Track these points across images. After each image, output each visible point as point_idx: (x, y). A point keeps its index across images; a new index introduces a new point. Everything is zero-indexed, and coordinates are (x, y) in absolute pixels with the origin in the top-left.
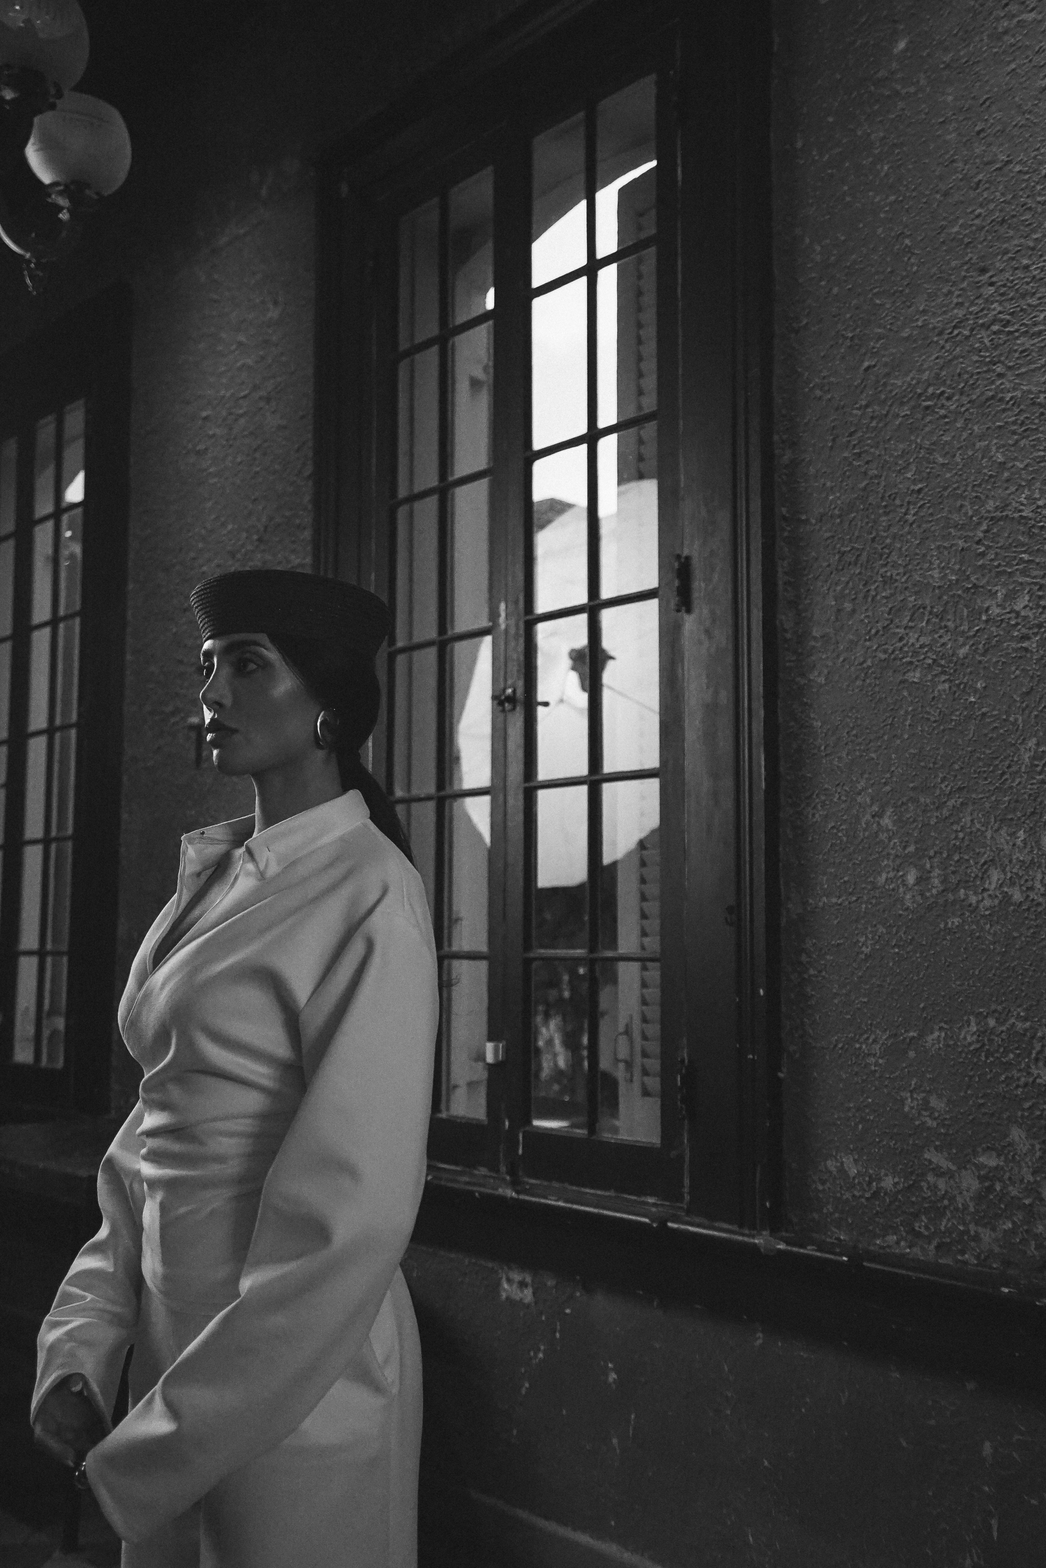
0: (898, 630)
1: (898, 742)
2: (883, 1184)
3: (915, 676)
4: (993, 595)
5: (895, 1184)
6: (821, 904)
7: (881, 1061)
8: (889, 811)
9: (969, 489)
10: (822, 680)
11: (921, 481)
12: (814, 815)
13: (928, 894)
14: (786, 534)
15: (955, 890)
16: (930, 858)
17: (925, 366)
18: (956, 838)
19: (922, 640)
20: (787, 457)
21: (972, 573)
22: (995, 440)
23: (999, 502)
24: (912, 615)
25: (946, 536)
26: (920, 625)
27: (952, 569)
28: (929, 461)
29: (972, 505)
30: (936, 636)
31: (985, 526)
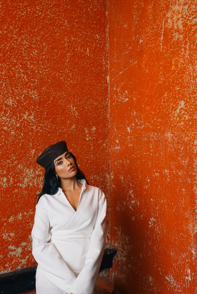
3: (5, 128)
4: (25, 114)
11: (6, 77)
13: (9, 184)
15: (16, 183)
16: (10, 175)
18: (17, 171)
21: (20, 106)
22: (25, 76)
23: (27, 91)
24: (4, 112)
25: (13, 94)
26: (7, 115)
27: (15, 104)
28: (8, 72)
29: (20, 89)
30: (11, 119)
31: (23, 96)
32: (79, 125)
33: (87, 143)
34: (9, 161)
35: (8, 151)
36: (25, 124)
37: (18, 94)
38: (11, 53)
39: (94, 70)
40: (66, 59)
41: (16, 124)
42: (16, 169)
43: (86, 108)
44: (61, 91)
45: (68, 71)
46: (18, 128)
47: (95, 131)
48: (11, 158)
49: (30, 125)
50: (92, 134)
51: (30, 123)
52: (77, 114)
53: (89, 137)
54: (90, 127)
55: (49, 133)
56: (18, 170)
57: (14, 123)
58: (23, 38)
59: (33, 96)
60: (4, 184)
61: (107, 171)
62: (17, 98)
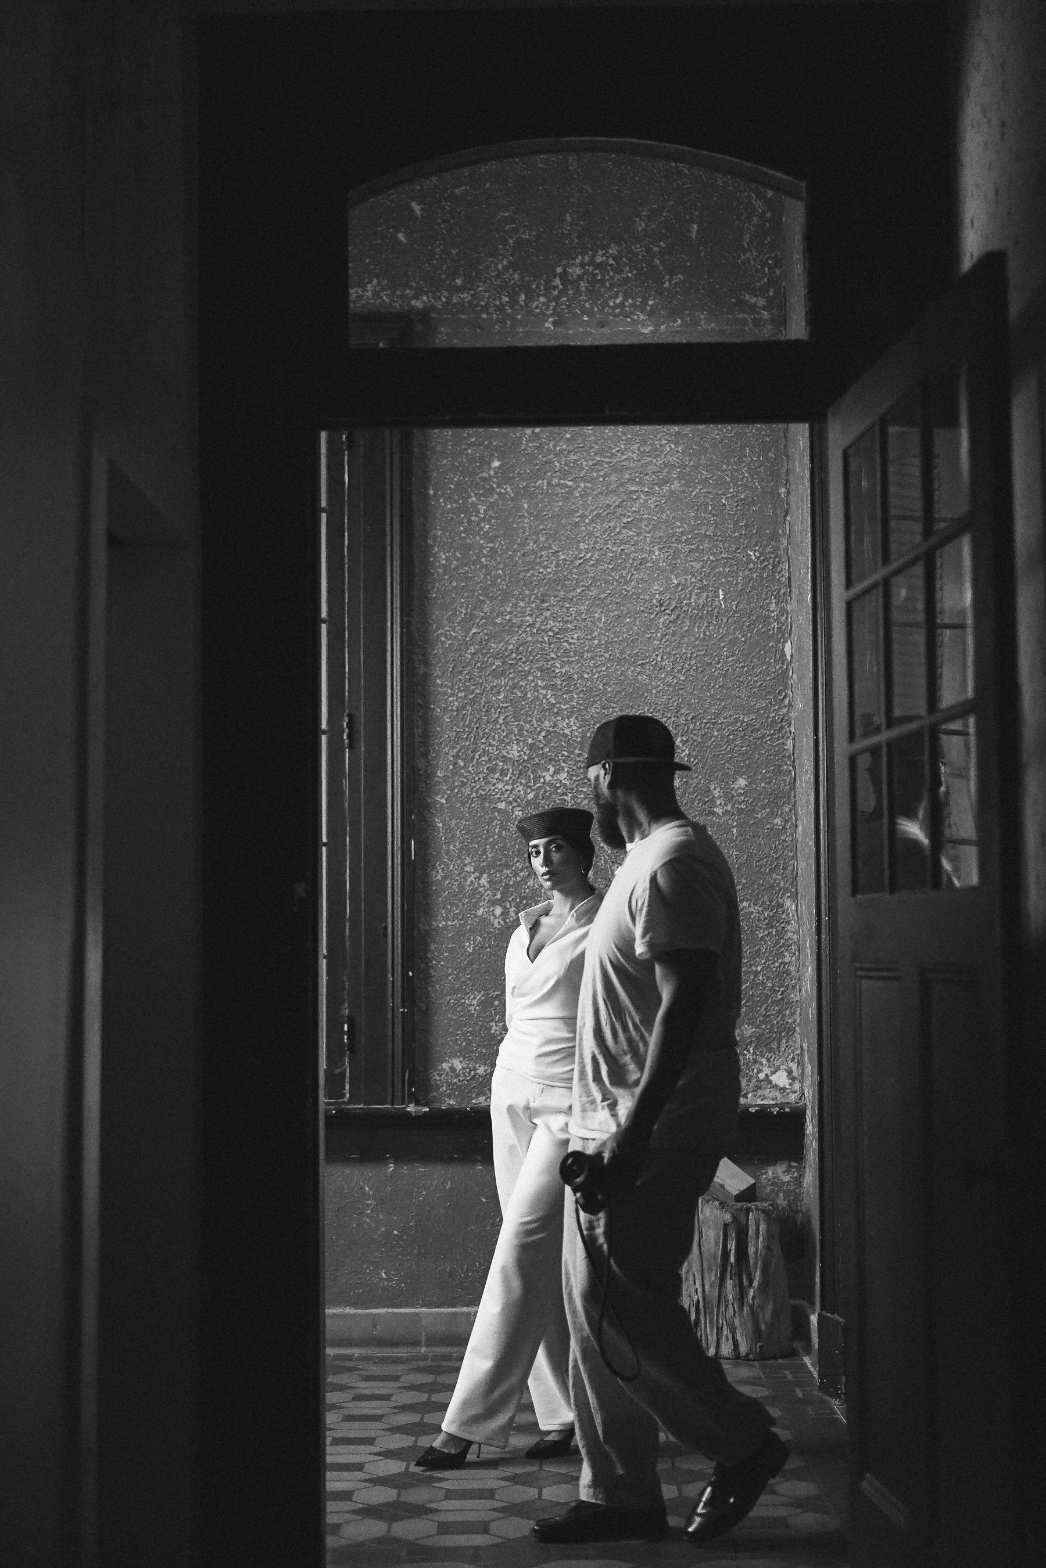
0: (492, 780)
1: (491, 839)
2: (478, 1071)
3: (502, 806)
4: (548, 770)
5: (485, 1071)
6: (441, 925)
7: (477, 1008)
8: (485, 876)
9: (536, 712)
10: (444, 801)
11: (507, 702)
12: (436, 876)
13: (508, 921)
14: (420, 714)
16: (510, 902)
17: (511, 642)
18: (524, 892)
19: (507, 787)
20: (422, 670)
21: (536, 756)
22: (549, 691)
23: (551, 723)
24: (501, 773)
25: (521, 735)
26: (506, 779)
27: (525, 753)
28: (512, 693)
29: (537, 722)
30: (515, 786)
31: (543, 734)
32: (692, 779)
33: (717, 821)
34: (508, 872)
35: (506, 852)
36: (546, 791)
37: (531, 732)
38: (518, 654)
39: (740, 636)
40: (657, 631)
41: (526, 794)
42: (522, 888)
43: (716, 733)
44: (639, 706)
45: (659, 658)
46: (530, 803)
47: (744, 789)
48: (512, 865)
49: (557, 793)
50: (733, 796)
51: (559, 788)
52: (687, 752)
53: (726, 805)
54: (726, 781)
56: (527, 891)
57: (522, 792)
58: (546, 618)
59: (567, 731)
60: (497, 921)
61: (786, 890)
62: (530, 741)
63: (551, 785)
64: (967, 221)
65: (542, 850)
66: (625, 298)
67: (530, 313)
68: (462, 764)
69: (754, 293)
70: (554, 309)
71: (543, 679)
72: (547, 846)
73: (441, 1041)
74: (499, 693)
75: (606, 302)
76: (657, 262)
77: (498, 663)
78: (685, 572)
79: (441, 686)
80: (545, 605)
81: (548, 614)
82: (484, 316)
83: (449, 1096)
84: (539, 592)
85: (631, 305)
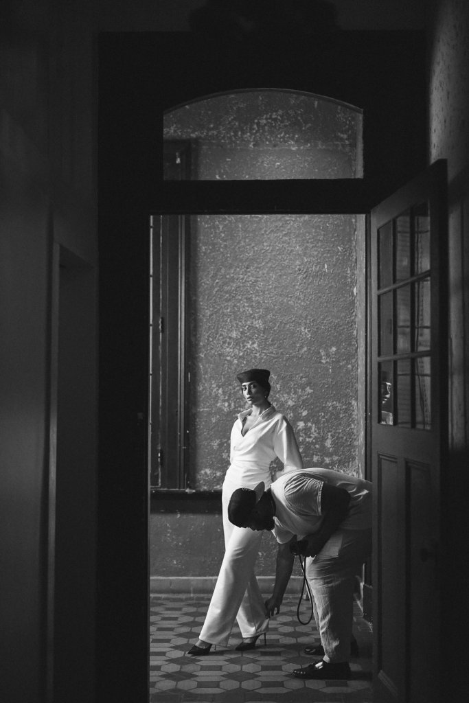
0: (224, 347)
1: (224, 373)
2: (218, 475)
3: (229, 358)
4: (249, 343)
6: (201, 411)
7: (217, 446)
8: (221, 389)
9: (244, 317)
10: (203, 356)
11: (231, 313)
12: (199, 389)
13: (230, 409)
14: (193, 318)
16: (231, 401)
17: (233, 286)
18: (238, 396)
19: (231, 350)
20: (194, 298)
21: (244, 337)
22: (250, 308)
23: (250, 322)
24: (228, 344)
26: (230, 346)
27: (239, 335)
28: (233, 309)
29: (244, 322)
30: (234, 350)
31: (247, 327)
32: (312, 347)
33: (323, 366)
34: (231, 387)
35: (230, 379)
36: (248, 352)
37: (242, 326)
38: (236, 292)
39: (334, 285)
40: (297, 282)
41: (239, 353)
43: (323, 327)
44: (289, 315)
45: (298, 294)
46: (241, 357)
47: (335, 352)
49: (253, 353)
50: (330, 355)
51: (254, 350)
52: (310, 335)
53: (327, 359)
54: (327, 349)
55: (274, 358)
57: (237, 352)
58: (249, 276)
59: (257, 326)
60: (225, 409)
61: (353, 396)
62: (241, 330)
63: (250, 349)
64: (433, 130)
65: (247, 387)
66: (285, 134)
67: (243, 140)
68: (211, 339)
69: (342, 132)
70: (254, 138)
71: (247, 302)
72: (249, 386)
73: (201, 461)
74: (227, 309)
75: (276, 136)
76: (299, 118)
77: (227, 295)
78: (310, 256)
79: (203, 305)
80: (248, 270)
81: (249, 274)
82: (223, 141)
83: (204, 485)
84: (246, 264)
85: (287, 138)
